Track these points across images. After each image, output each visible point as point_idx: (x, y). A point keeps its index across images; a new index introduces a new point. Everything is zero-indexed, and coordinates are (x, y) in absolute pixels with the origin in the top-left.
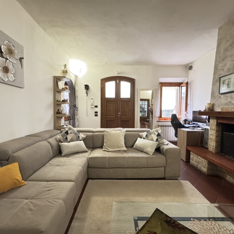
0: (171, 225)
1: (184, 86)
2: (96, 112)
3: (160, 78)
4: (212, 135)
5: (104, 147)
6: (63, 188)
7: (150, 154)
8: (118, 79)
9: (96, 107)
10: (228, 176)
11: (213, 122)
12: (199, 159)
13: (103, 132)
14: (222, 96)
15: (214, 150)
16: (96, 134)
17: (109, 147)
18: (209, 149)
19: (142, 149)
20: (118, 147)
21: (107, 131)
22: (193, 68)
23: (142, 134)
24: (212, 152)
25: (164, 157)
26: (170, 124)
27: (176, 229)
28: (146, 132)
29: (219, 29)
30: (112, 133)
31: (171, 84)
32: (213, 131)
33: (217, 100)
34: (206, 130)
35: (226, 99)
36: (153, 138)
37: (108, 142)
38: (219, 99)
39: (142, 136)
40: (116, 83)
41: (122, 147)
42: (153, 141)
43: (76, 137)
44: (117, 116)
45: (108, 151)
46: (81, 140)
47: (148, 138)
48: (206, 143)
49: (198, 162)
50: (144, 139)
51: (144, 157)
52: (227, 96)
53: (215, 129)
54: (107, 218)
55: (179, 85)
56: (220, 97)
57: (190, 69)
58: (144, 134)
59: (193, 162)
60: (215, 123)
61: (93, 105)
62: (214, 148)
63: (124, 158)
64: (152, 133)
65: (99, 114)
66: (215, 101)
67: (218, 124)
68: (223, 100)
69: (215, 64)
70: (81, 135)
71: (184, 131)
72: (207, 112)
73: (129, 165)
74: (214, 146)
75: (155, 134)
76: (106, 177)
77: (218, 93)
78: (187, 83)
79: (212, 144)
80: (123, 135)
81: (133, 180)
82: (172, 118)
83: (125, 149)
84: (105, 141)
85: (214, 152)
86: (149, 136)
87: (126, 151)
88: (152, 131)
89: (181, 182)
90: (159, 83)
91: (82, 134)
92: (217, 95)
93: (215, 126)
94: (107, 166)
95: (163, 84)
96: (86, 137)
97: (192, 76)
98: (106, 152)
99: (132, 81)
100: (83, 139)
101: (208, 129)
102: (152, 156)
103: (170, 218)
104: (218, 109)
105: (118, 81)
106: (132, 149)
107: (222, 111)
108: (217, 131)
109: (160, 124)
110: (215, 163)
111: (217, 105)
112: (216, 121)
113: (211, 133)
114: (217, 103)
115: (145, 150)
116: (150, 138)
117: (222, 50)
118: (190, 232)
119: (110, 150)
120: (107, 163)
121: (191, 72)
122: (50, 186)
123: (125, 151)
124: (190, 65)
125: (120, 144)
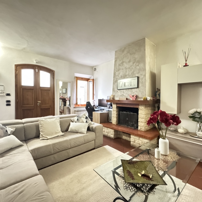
0: (131, 164)
1: (91, 81)
2: (8, 101)
3: (75, 73)
4: (114, 114)
5: (40, 136)
6: (35, 184)
7: (84, 133)
8: (37, 68)
9: (8, 95)
10: (123, 136)
11: (114, 106)
12: (109, 130)
13: (37, 121)
14: (119, 91)
15: (116, 123)
16: (28, 125)
17: (47, 135)
18: (113, 123)
19: (77, 131)
20: (56, 133)
21: (42, 120)
22: (97, 70)
23: (74, 119)
24: (114, 124)
25: (94, 133)
26: (85, 109)
27: (134, 164)
28: (76, 117)
29: (116, 52)
30: (48, 121)
31: (82, 79)
32: (114, 112)
33: (116, 93)
34: (110, 111)
35: (121, 93)
36: (83, 121)
37: (45, 131)
38: (117, 93)
39: (73, 121)
40: (35, 71)
41: (59, 132)
42: (84, 123)
43: (3, 132)
44: (37, 105)
45: (47, 139)
46: (9, 135)
47: (79, 121)
48: (110, 119)
49: (108, 133)
50: (76, 122)
51: (81, 137)
52: (121, 91)
53: (116, 110)
54: (73, 192)
55: (88, 80)
56: (117, 91)
57: (95, 70)
58: (76, 119)
59: (105, 133)
60: (116, 107)
61: (4, 93)
62: (116, 122)
63: (66, 141)
64: (82, 117)
65: (13, 103)
66: (115, 94)
67: (117, 107)
68: (119, 93)
69: (114, 72)
70: (8, 129)
71: (97, 113)
72: (112, 100)
73: (72, 145)
74: (116, 120)
75: (84, 117)
76: (50, 163)
77: (117, 89)
78: (93, 80)
79: (114, 120)
80: (59, 122)
81: (74, 157)
82: (87, 104)
83: (62, 134)
84: (40, 130)
85: (115, 124)
86: (80, 120)
87: (64, 135)
88: (81, 116)
89: (104, 147)
90: (75, 77)
91: (9, 127)
92: (116, 90)
93: (116, 108)
94: (53, 152)
95: (77, 78)
96: (16, 129)
97: (96, 75)
98: (45, 140)
99: (51, 72)
100: (12, 133)
101: (111, 111)
102: (86, 134)
103: (129, 160)
104: (117, 99)
105: (37, 70)
106: (67, 133)
107: (119, 100)
108: (117, 111)
109: (76, 109)
110: (119, 130)
111: (116, 96)
112: (116, 105)
113: (113, 113)
114: (116, 95)
115: (79, 131)
116: (80, 121)
117: (117, 65)
118: (139, 162)
119: (49, 137)
120: (52, 150)
121: (95, 72)
122: (15, 189)
123: (62, 135)
124: (95, 67)
125: (58, 130)
